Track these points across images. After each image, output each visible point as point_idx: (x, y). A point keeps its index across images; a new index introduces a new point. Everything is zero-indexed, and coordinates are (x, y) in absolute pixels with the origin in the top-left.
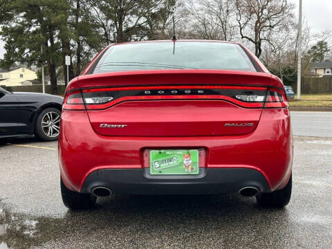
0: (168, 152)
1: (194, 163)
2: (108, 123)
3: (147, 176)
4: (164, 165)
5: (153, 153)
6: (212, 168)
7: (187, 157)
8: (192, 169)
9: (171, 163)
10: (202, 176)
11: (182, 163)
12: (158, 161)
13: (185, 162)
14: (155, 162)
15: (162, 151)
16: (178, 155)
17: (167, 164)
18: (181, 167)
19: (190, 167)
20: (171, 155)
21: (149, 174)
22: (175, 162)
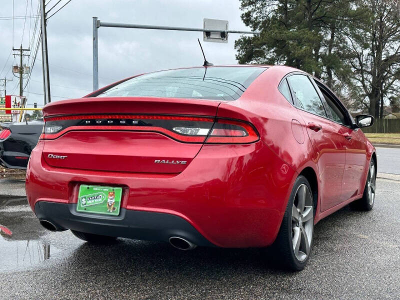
0: (96, 188)
1: (116, 203)
3: (73, 213)
4: (90, 202)
5: (83, 188)
6: (130, 210)
7: (112, 196)
8: (114, 209)
9: (97, 200)
10: (121, 218)
11: (106, 201)
12: (85, 198)
13: (109, 201)
14: (82, 198)
15: (90, 186)
16: (104, 191)
17: (93, 201)
18: (105, 206)
19: (112, 206)
21: (76, 211)
22: (101, 200)
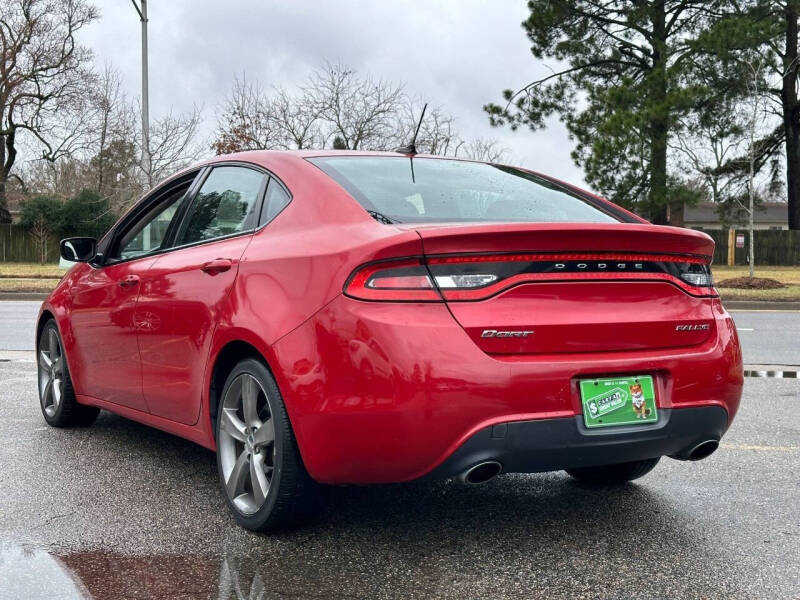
0: (608, 382)
1: (648, 401)
2: (499, 329)
3: (583, 431)
4: (604, 408)
5: (586, 385)
7: (636, 391)
8: (647, 412)
9: (614, 403)
10: (663, 424)
11: (629, 403)
12: (594, 401)
14: (590, 404)
15: (598, 381)
16: (621, 386)
19: (643, 408)
20: (612, 387)
22: (620, 401)
